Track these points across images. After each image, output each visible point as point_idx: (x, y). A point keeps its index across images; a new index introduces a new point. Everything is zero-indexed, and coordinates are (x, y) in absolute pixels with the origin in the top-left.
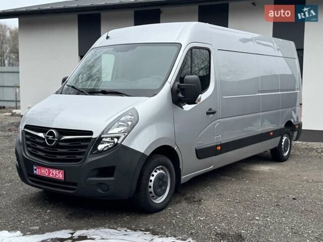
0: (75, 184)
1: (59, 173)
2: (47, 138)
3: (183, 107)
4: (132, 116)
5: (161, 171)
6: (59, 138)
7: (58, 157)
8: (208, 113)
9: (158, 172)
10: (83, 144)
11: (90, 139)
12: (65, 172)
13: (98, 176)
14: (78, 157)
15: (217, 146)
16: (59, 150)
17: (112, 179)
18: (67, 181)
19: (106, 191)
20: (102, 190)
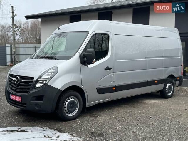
0: (26, 104)
1: (19, 98)
2: (16, 80)
3: (88, 65)
4: (55, 70)
5: (73, 99)
6: (20, 80)
7: (20, 90)
8: (105, 69)
9: (71, 99)
10: (29, 84)
11: (33, 81)
12: (21, 98)
13: (36, 100)
14: (27, 90)
15: (112, 87)
16: (20, 87)
17: (42, 102)
18: (23, 102)
19: (39, 108)
20: (38, 107)
